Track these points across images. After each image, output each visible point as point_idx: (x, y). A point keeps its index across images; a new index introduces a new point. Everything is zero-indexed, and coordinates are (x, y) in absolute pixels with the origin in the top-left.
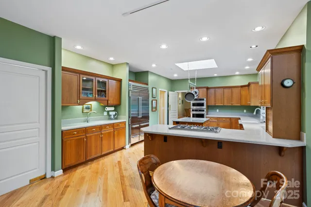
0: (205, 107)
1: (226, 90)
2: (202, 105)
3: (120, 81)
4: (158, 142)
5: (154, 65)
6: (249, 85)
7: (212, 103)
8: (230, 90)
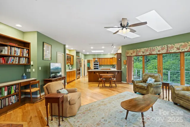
0: (98, 65)
1: (105, 59)
2: (97, 64)
3: (73, 56)
4: (92, 74)
5: (84, 51)
6: (112, 58)
7: (101, 64)
8: (106, 59)
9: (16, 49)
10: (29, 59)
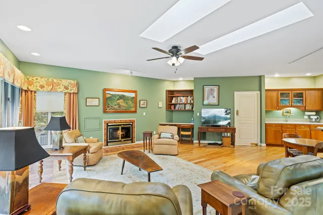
9: (182, 98)
10: (192, 104)
